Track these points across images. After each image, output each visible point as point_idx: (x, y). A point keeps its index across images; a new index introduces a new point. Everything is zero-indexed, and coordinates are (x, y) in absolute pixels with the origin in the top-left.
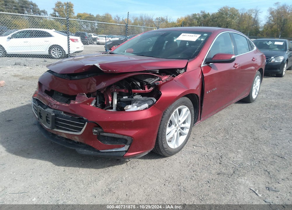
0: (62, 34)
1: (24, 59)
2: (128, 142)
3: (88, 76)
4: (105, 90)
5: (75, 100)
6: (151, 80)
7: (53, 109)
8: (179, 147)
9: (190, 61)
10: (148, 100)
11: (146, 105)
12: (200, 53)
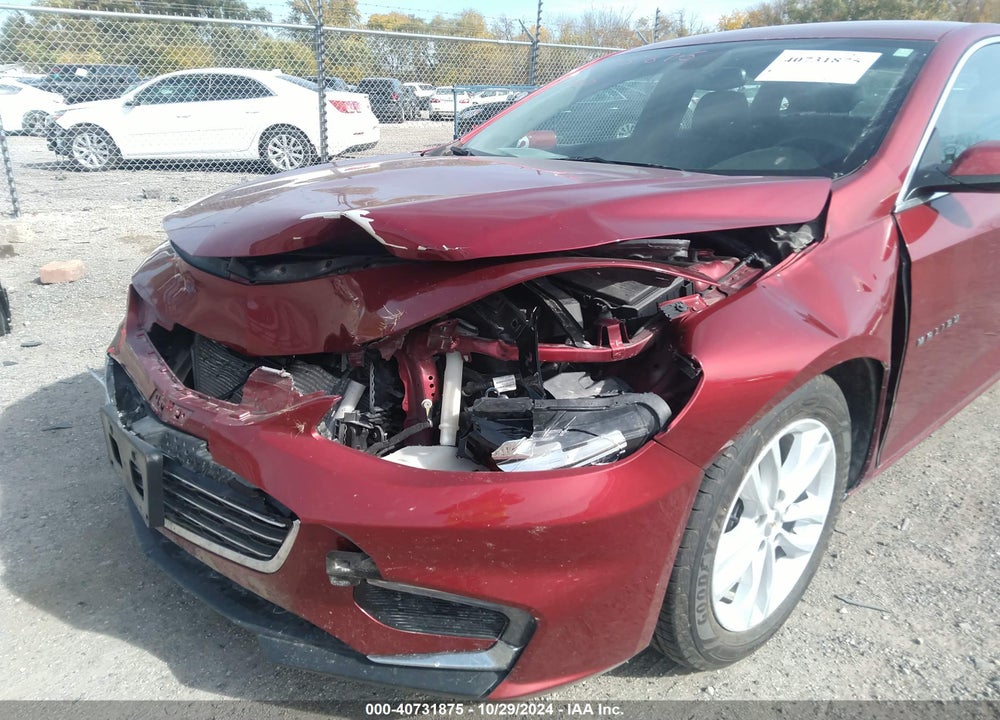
0: (300, 84)
1: (177, 175)
2: (512, 627)
3: (328, 265)
4: (400, 343)
5: (238, 401)
6: (637, 289)
7: (165, 424)
8: (770, 618)
9: (844, 186)
10: (625, 410)
11: (613, 440)
12: (890, 140)
